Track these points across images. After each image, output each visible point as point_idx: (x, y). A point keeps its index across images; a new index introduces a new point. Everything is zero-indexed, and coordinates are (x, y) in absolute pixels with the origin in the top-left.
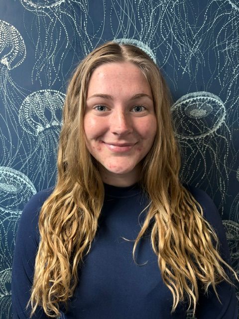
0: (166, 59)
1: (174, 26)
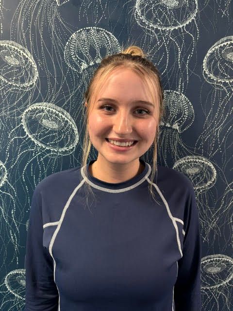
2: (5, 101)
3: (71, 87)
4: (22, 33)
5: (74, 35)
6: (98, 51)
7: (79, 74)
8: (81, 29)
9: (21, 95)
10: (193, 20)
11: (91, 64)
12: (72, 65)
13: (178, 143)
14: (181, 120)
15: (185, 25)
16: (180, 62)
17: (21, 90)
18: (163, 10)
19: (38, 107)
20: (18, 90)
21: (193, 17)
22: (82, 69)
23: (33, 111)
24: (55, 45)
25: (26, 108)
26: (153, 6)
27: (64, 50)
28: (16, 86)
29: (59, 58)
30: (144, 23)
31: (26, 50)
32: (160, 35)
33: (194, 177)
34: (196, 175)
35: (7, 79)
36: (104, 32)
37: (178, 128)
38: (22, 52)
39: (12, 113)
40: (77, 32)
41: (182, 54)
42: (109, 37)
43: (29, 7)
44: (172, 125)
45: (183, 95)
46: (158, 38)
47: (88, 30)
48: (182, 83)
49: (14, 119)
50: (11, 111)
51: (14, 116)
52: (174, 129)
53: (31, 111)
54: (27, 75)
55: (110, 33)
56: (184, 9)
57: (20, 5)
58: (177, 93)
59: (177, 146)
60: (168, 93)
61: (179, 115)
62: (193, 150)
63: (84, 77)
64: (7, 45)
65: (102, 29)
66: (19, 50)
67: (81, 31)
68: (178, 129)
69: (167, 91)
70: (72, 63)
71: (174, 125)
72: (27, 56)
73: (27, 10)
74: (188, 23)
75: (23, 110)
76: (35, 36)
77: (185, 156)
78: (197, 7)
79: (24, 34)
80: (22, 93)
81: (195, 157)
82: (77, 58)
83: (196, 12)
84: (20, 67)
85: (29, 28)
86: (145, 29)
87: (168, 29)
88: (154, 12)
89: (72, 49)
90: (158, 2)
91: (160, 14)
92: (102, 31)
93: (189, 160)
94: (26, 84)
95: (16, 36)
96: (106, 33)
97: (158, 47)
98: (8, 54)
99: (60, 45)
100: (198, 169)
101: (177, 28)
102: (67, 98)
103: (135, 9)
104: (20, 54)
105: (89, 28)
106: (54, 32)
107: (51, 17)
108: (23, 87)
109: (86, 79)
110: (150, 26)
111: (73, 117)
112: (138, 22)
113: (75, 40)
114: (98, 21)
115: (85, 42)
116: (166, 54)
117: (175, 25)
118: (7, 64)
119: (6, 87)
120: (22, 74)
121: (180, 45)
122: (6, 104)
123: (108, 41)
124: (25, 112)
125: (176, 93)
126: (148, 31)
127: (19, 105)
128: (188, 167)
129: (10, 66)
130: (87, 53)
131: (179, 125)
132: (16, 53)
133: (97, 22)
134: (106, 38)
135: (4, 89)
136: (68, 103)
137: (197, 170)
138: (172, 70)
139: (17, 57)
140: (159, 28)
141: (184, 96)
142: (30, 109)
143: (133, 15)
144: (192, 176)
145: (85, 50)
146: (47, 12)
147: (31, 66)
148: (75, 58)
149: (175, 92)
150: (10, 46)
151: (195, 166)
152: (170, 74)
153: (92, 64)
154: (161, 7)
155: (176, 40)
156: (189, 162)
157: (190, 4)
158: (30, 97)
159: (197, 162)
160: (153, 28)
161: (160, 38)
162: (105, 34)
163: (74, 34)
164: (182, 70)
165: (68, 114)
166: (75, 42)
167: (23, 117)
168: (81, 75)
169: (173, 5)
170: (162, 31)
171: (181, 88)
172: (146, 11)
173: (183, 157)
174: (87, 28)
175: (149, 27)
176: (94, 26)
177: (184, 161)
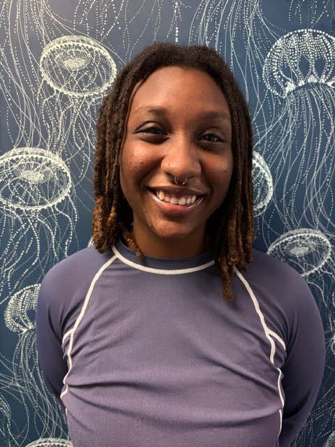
0: (84, 172)
1: (91, 132)
3: (269, 119)
4: (205, 41)
5: (279, 42)
6: (312, 65)
7: (281, 100)
8: (291, 33)
11: (300, 85)
12: (272, 86)
22: (287, 92)
24: (251, 57)
27: (263, 63)
29: (255, 76)
36: (323, 36)
40: (285, 36)
42: (331, 44)
47: (301, 34)
55: (332, 37)
63: (288, 104)
65: (321, 32)
67: (290, 36)
70: (273, 83)
73: (215, 6)
76: (223, 45)
79: (208, 42)
82: (281, 76)
85: (216, 34)
89: (274, 62)
92: (321, 34)
96: (327, 37)
99: (258, 57)
102: (261, 135)
105: (302, 30)
106: (251, 38)
107: (249, 15)
109: (291, 106)
111: (267, 162)
113: (280, 49)
114: (315, 20)
115: (295, 50)
123: (328, 49)
130: (296, 68)
133: (314, 22)
134: (326, 44)
136: (263, 142)
145: (293, 64)
146: (242, 9)
148: (278, 75)
153: (301, 83)
162: (324, 38)
163: (280, 39)
165: (261, 158)
166: (280, 53)
168: (283, 101)
174: (299, 31)
176: (309, 28)
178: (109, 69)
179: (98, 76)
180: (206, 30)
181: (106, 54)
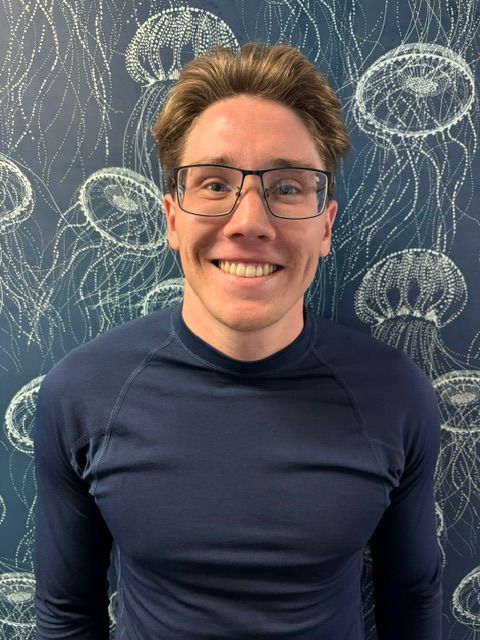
2: (112, 277)
4: (144, 153)
9: (140, 265)
10: (465, 117)
13: (436, 348)
14: (441, 304)
15: (449, 126)
16: (440, 195)
17: (141, 257)
18: (408, 101)
19: (173, 287)
20: (134, 257)
21: (466, 110)
23: (163, 294)
25: (151, 288)
26: (389, 94)
28: (131, 249)
30: (373, 126)
31: (152, 184)
32: (402, 147)
33: (467, 411)
34: (470, 406)
35: (115, 237)
37: (435, 318)
38: (143, 187)
39: (124, 299)
41: (443, 180)
43: (156, 105)
44: (424, 313)
45: (444, 256)
46: (398, 152)
48: (442, 234)
49: (127, 310)
50: (124, 295)
51: (127, 304)
52: (428, 322)
53: (159, 294)
54: (153, 228)
56: (447, 96)
57: (141, 102)
58: (434, 253)
59: (434, 353)
60: (417, 254)
61: (438, 295)
62: (465, 360)
64: (116, 176)
66: (137, 184)
68: (435, 320)
69: (415, 250)
71: (428, 314)
72: (152, 195)
73: (153, 110)
74: (455, 122)
75: (144, 293)
77: (449, 370)
78: (473, 92)
79: (147, 155)
80: (143, 261)
81: (468, 372)
83: (473, 100)
84: (140, 214)
86: (373, 136)
87: (417, 136)
88: (391, 104)
90: (397, 87)
91: (403, 107)
93: (457, 379)
94: (150, 246)
95: (133, 158)
97: (397, 168)
98: (119, 192)
100: (474, 396)
101: (433, 132)
103: (355, 101)
104: (140, 191)
108: (146, 250)
110: (384, 131)
112: (359, 125)
116: (413, 182)
117: (431, 126)
118: (116, 210)
119: (115, 252)
120: (143, 226)
121: (440, 164)
122: (113, 283)
124: (149, 295)
125: (431, 254)
126: (380, 140)
127: (137, 282)
128: (454, 392)
129: (122, 213)
131: (437, 314)
132: (131, 189)
135: (110, 255)
137: (472, 397)
138: (424, 211)
139: (133, 196)
140: (399, 135)
141: (447, 259)
142: (157, 290)
143: (351, 113)
144: (463, 408)
147: (160, 212)
149: (430, 251)
150: (122, 177)
151: (469, 390)
152: (420, 219)
154: (405, 95)
155: (433, 155)
156: (455, 383)
157: (460, 87)
158: (157, 269)
159: (471, 383)
160: (388, 135)
161: (402, 153)
164: (444, 211)
167: (144, 305)
169: (427, 90)
170: (406, 139)
171: (442, 244)
172: (375, 104)
173: (444, 373)
175: (381, 134)
177: (447, 381)
178: (21, 189)
179: (7, 197)
180: (145, 140)
181: (17, 170)
